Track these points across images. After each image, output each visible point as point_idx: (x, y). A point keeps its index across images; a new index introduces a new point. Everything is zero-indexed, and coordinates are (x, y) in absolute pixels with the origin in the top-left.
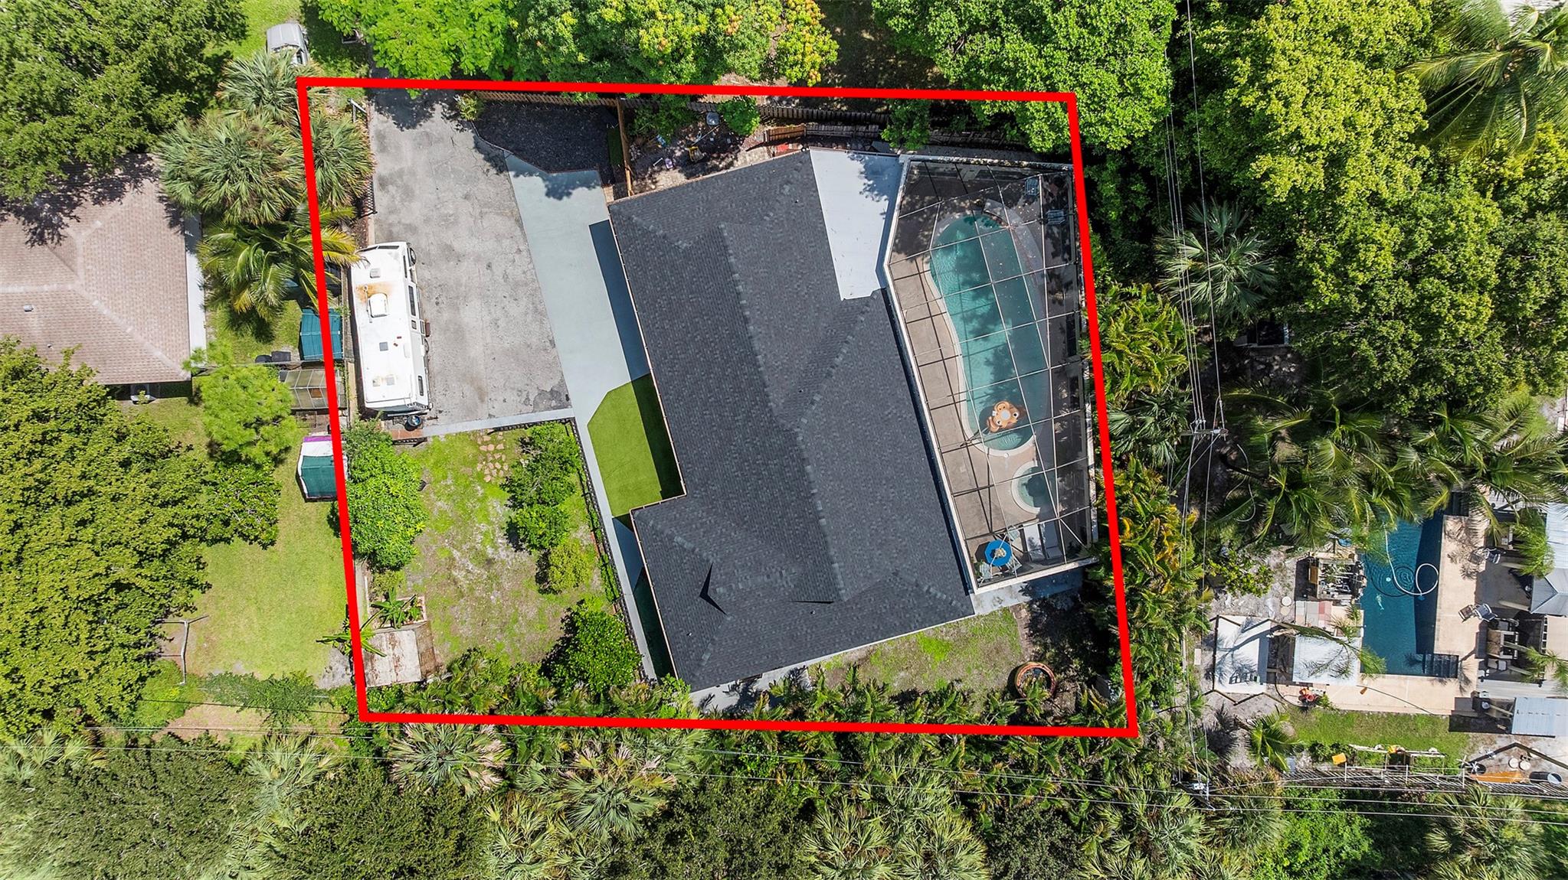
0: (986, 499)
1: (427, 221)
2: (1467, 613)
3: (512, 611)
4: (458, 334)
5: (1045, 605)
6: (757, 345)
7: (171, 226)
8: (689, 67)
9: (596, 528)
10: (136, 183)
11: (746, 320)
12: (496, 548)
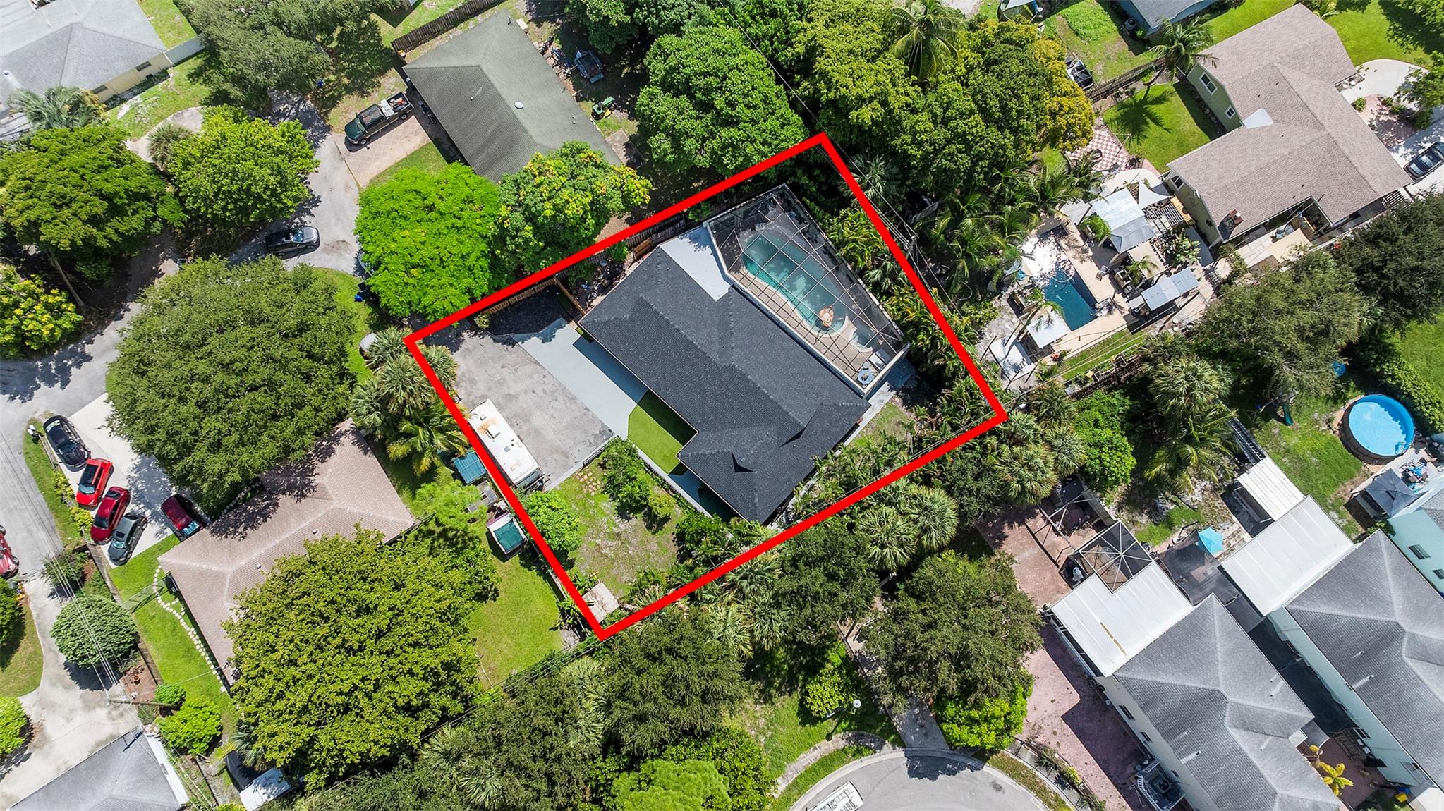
0: (844, 359)
1: (490, 388)
2: (1099, 277)
3: (644, 553)
4: (537, 433)
5: (905, 390)
6: (690, 338)
7: (365, 454)
8: (591, 222)
9: (663, 484)
10: (338, 442)
11: (678, 330)
12: (617, 526)
